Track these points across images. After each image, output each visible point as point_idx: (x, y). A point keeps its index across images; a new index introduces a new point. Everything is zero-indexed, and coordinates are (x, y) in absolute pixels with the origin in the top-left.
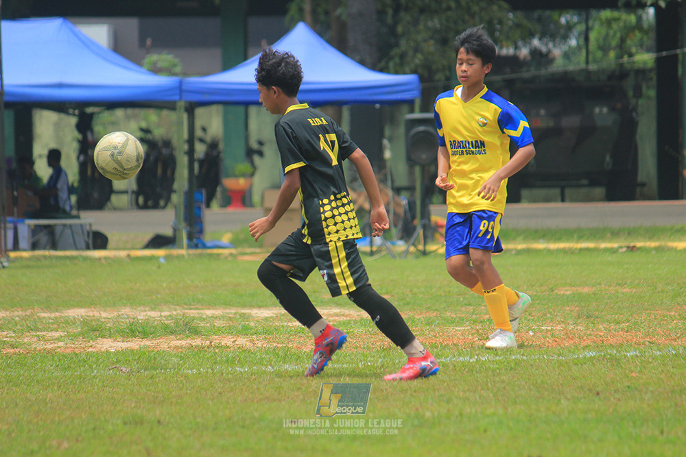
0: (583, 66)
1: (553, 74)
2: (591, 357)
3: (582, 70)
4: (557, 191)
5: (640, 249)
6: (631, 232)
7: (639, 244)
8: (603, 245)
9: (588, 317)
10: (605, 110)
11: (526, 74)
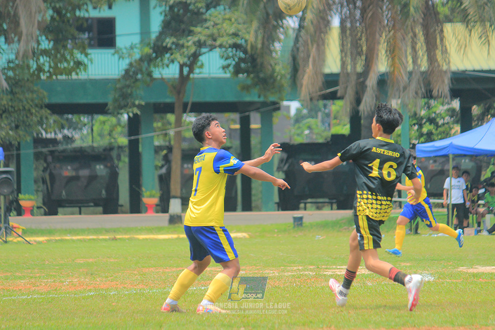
0: (90, 143)
1: (75, 148)
2: (92, 295)
3: (90, 146)
4: (77, 209)
5: (120, 239)
6: (114, 231)
7: (118, 237)
8: (101, 237)
9: (91, 274)
10: (102, 167)
11: (61, 147)
